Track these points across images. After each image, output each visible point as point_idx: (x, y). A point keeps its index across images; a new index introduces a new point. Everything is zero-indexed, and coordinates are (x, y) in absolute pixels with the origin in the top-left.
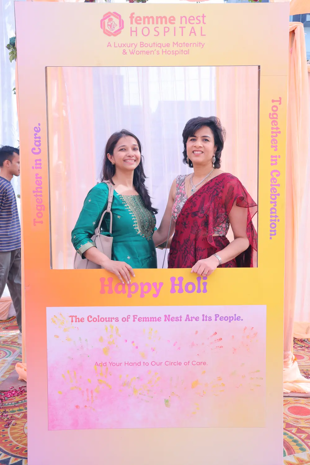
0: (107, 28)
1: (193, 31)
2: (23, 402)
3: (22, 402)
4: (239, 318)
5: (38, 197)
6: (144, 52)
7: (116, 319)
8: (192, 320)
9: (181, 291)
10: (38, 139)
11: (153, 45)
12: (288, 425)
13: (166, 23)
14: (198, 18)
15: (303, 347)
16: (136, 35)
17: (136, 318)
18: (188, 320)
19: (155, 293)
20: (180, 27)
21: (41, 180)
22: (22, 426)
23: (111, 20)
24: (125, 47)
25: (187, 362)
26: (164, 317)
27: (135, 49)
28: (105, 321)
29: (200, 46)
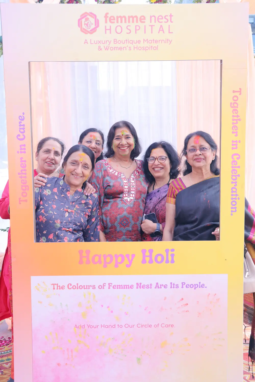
0: (84, 26)
1: (161, 29)
3: (10, 351)
4: (203, 285)
5: (23, 179)
6: (117, 48)
7: (93, 287)
8: (161, 288)
9: (151, 262)
10: (22, 127)
11: (125, 41)
13: (137, 22)
14: (166, 17)
16: (110, 33)
17: (111, 286)
18: (157, 287)
19: (129, 264)
20: (150, 26)
21: (25, 163)
23: (87, 19)
24: (101, 43)
25: (157, 325)
26: (136, 285)
27: (109, 45)
28: (83, 288)
29: (168, 43)
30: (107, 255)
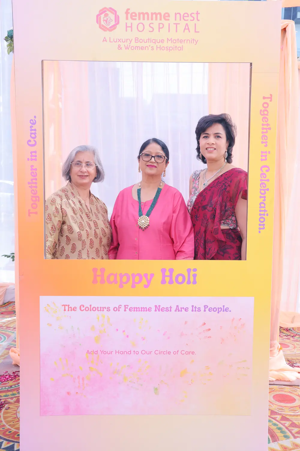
0: (103, 23)
1: (187, 28)
2: (17, 387)
3: (15, 387)
4: (227, 309)
5: (33, 188)
6: (139, 48)
7: (107, 308)
9: (171, 282)
10: (33, 132)
11: (148, 41)
12: (273, 412)
13: (161, 19)
14: (193, 15)
15: (288, 336)
16: (132, 31)
17: (127, 308)
18: (177, 310)
19: (147, 284)
20: (174, 24)
21: (36, 171)
22: (15, 410)
23: (106, 15)
24: (121, 42)
25: (176, 351)
26: (154, 308)
27: (130, 44)
28: (97, 310)
29: (193, 43)
30: (123, 274)
